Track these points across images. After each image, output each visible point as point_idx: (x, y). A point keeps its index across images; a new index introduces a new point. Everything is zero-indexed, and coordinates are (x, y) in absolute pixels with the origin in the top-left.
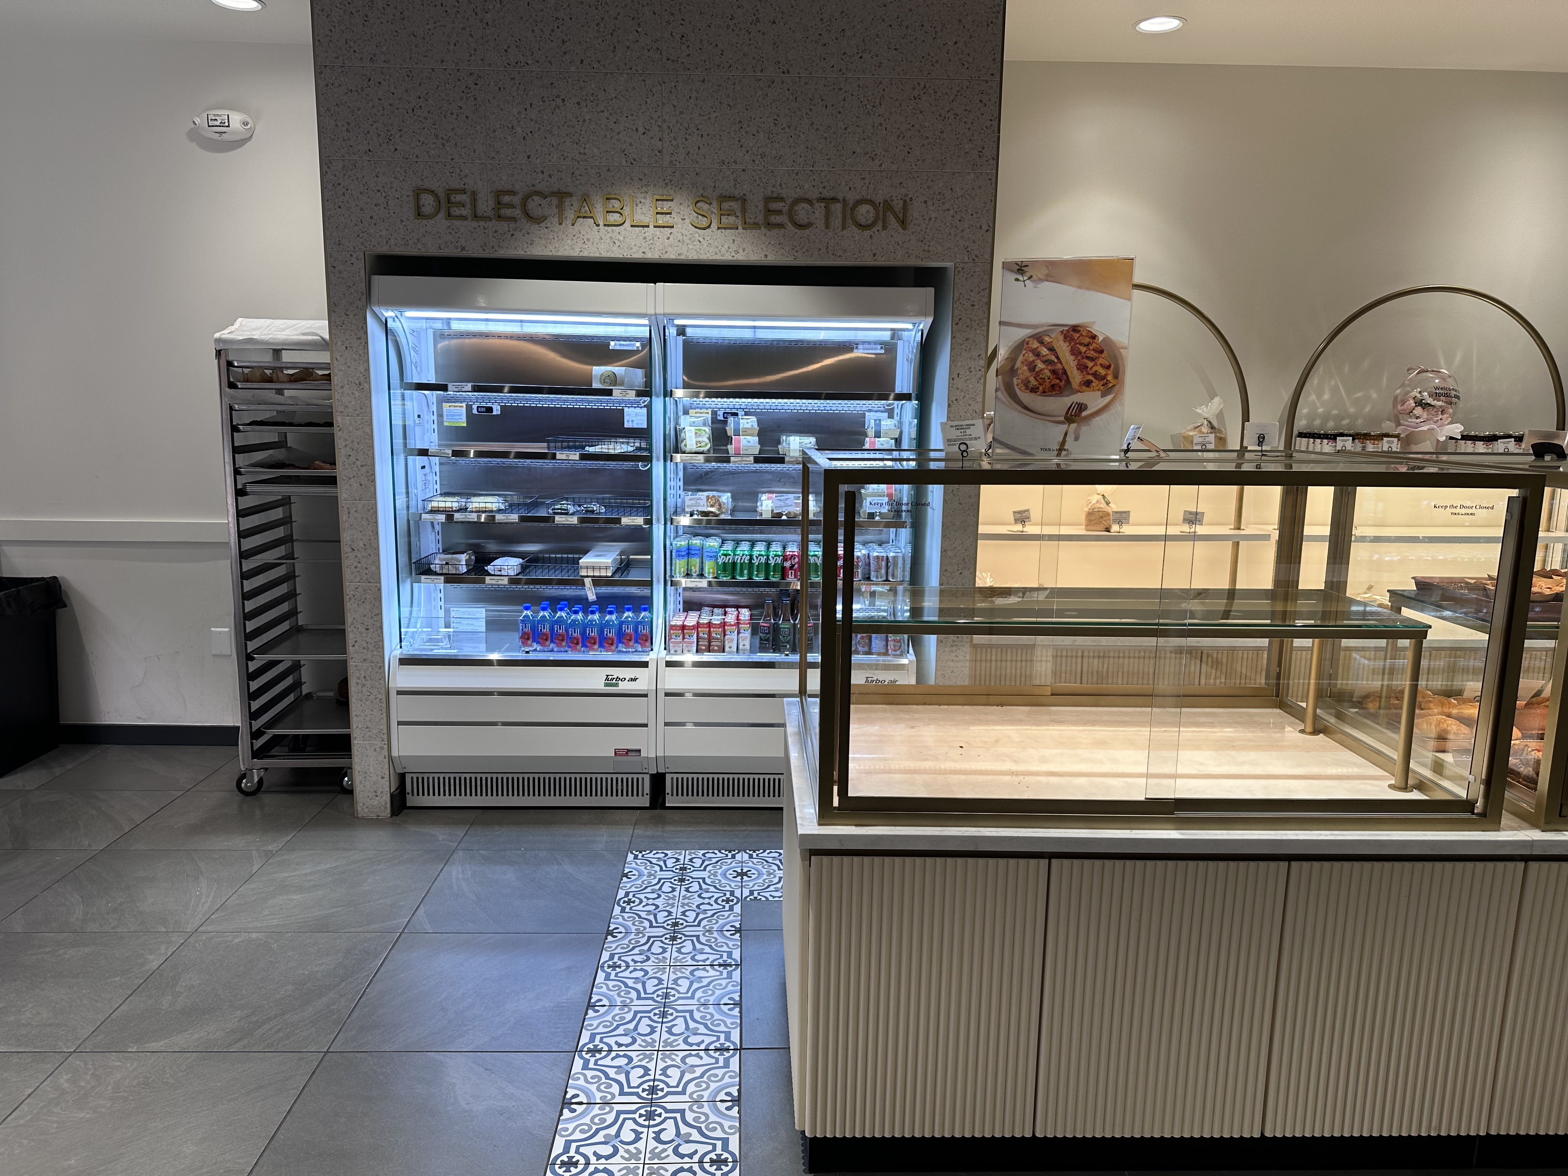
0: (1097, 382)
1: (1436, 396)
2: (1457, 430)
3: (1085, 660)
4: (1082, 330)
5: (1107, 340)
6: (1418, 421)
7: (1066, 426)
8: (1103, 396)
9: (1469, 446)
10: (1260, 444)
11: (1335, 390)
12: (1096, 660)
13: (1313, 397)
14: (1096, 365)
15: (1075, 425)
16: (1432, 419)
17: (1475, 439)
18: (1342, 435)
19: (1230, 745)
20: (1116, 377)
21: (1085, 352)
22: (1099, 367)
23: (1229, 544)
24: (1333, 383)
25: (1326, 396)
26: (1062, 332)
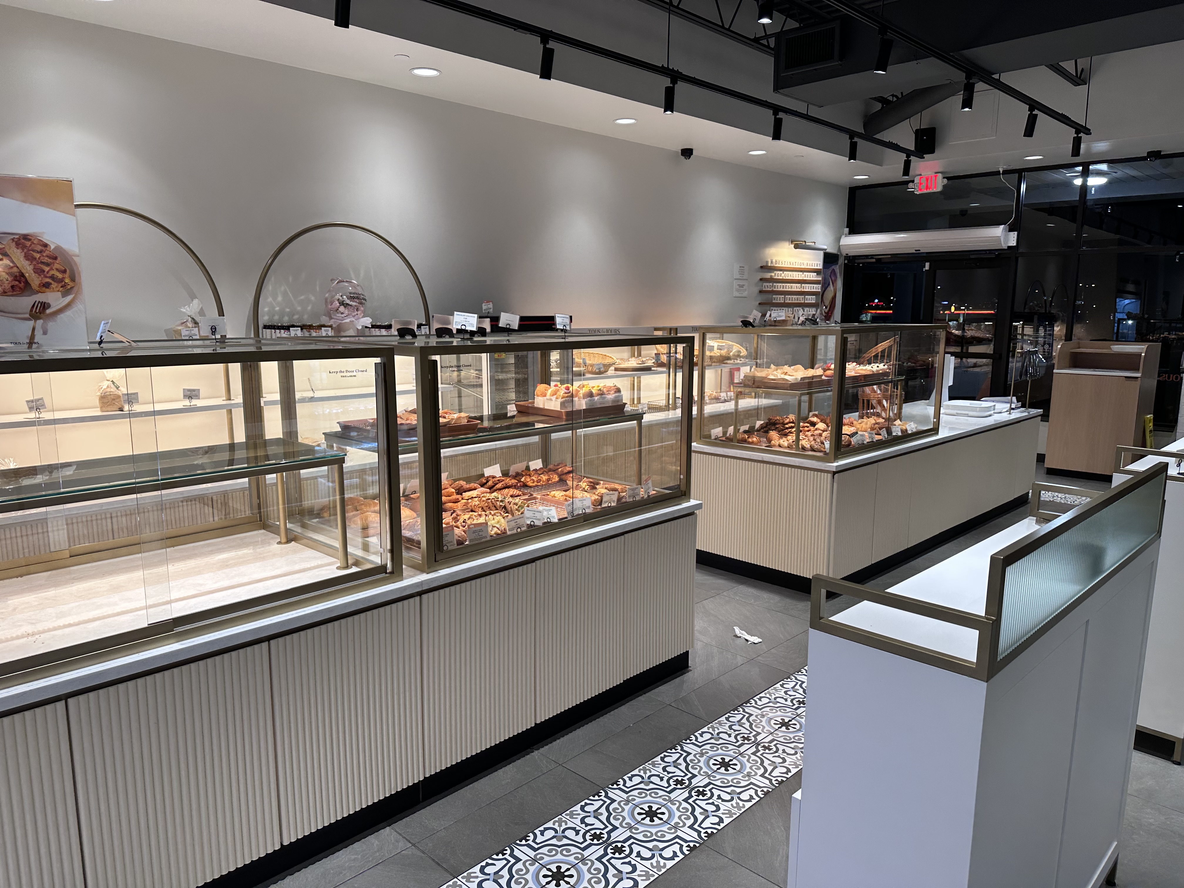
0: (56, 284)
1: (352, 298)
2: (367, 321)
3: (114, 520)
4: (33, 239)
5: (58, 248)
6: (343, 315)
7: (31, 323)
8: (64, 295)
9: (376, 332)
10: (213, 333)
11: (285, 294)
12: (124, 519)
13: (270, 299)
14: (52, 269)
15: (41, 321)
16: (351, 314)
17: (380, 327)
18: (293, 326)
19: (225, 565)
20: (73, 280)
21: (39, 258)
22: (55, 270)
23: (225, 411)
24: (283, 288)
25: (280, 299)
26: (13, 240)
